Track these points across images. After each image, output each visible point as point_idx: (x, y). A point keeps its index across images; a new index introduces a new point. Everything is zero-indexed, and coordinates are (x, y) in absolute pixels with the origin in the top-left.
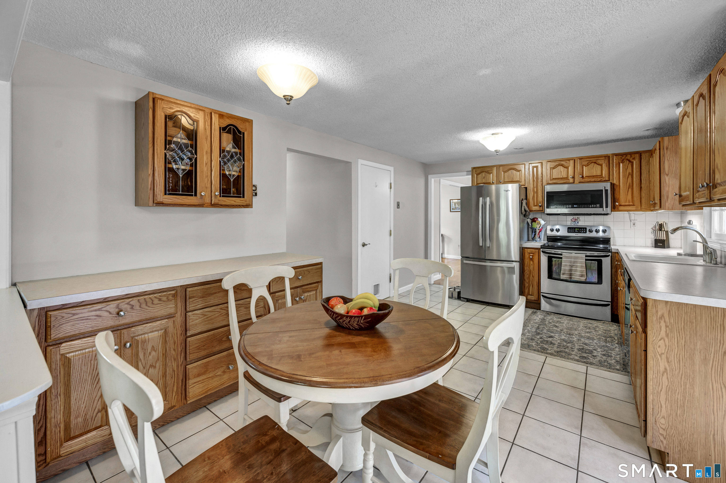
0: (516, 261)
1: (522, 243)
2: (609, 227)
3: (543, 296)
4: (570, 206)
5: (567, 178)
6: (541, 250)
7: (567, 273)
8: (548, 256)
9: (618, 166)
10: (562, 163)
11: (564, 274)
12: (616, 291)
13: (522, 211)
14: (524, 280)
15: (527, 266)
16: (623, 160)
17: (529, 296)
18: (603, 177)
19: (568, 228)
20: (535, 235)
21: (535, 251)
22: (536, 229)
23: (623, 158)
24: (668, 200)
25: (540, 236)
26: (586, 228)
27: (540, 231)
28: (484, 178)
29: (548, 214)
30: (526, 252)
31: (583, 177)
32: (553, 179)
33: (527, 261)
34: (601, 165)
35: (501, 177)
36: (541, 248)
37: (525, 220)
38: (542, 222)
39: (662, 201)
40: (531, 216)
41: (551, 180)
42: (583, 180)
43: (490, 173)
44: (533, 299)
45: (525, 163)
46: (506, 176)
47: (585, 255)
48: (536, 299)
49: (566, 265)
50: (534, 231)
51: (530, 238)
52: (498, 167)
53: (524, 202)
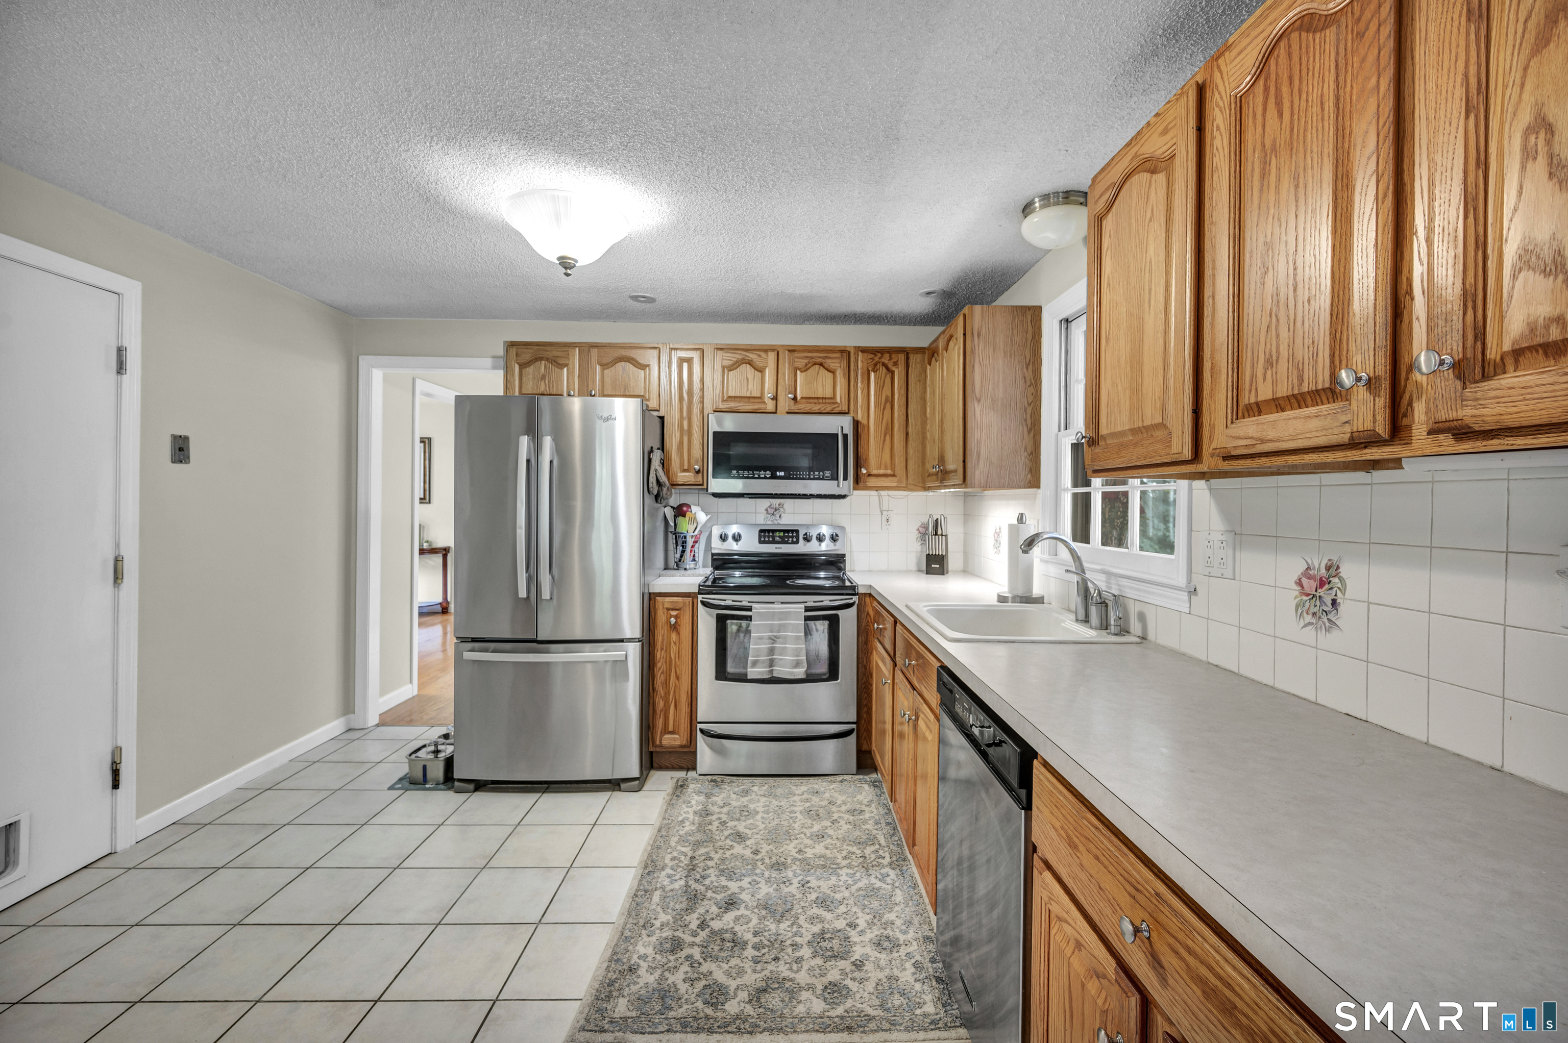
0: (630, 640)
1: (649, 578)
2: (843, 528)
3: (702, 731)
4: (768, 472)
5: (760, 398)
6: (700, 597)
7: (764, 661)
8: (718, 615)
9: (866, 377)
10: (752, 356)
11: (755, 664)
12: (866, 692)
13: (650, 485)
14: (654, 689)
15: (662, 649)
16: (875, 365)
17: (667, 736)
18: (836, 403)
19: (761, 531)
20: (683, 552)
21: (684, 603)
22: (685, 537)
23: (877, 359)
24: (978, 464)
25: (696, 555)
26: (797, 531)
27: (695, 542)
28: (543, 378)
29: (715, 495)
30: (661, 607)
31: (795, 399)
32: (730, 397)
33: (661, 633)
34: (833, 372)
35: (594, 381)
36: (700, 593)
37: (657, 509)
38: (702, 517)
39: (969, 465)
40: (674, 500)
41: (723, 401)
42: (795, 408)
43: (561, 366)
44: (678, 743)
45: (660, 346)
46: (608, 380)
47: (802, 606)
48: (684, 743)
49: (760, 638)
50: (680, 543)
51: (672, 564)
52: (586, 349)
53: (657, 456)
